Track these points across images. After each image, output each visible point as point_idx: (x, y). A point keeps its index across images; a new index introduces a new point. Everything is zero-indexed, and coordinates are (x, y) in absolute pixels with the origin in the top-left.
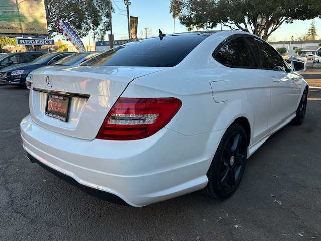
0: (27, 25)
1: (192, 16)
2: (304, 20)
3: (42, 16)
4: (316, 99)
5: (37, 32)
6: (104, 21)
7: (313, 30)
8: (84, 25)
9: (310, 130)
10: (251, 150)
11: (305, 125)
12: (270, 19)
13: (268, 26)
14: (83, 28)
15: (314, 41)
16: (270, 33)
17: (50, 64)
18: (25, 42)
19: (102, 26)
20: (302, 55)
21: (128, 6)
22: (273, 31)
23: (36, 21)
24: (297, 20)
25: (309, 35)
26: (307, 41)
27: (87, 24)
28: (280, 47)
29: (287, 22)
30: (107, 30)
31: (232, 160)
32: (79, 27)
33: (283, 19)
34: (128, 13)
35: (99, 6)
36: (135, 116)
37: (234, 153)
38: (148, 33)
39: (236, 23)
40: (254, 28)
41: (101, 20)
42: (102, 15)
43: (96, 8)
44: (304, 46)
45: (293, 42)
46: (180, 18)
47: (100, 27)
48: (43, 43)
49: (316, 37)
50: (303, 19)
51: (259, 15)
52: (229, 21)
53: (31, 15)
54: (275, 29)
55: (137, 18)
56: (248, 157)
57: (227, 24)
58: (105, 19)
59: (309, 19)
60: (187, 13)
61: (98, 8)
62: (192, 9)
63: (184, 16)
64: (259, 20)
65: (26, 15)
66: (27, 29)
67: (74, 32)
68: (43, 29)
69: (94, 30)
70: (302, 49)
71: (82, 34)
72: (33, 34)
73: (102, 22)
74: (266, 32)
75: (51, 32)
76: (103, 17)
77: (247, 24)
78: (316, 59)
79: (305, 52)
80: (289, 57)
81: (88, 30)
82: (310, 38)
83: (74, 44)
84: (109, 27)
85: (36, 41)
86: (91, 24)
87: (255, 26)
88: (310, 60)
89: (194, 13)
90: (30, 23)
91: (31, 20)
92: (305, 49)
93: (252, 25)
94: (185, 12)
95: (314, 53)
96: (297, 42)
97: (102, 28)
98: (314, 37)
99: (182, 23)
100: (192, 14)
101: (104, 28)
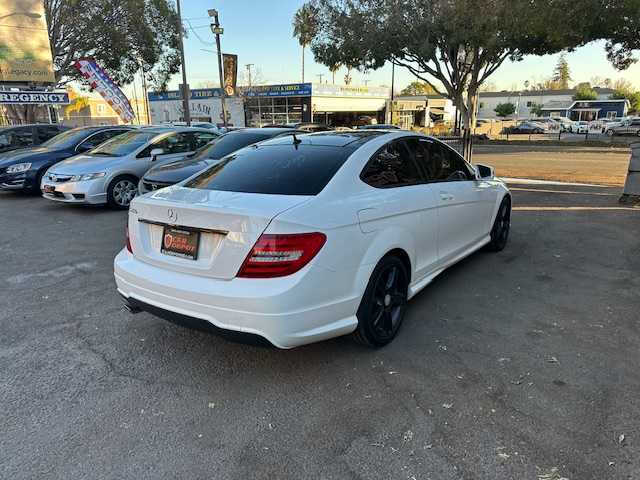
0: (11, 63)
1: (338, 46)
2: (541, 55)
3: (43, 47)
4: (538, 208)
5: (33, 78)
6: (166, 54)
7: (563, 69)
8: (125, 61)
9: (510, 260)
10: (415, 288)
11: (507, 252)
12: (480, 53)
13: (479, 67)
14: (123, 67)
15: (565, 91)
16: (482, 80)
17: (82, 151)
18: (9, 97)
19: (163, 64)
20: (542, 118)
21: (218, 35)
22: (486, 75)
23: (29, 56)
24: (530, 55)
25: (557, 79)
26: (551, 92)
27: (131, 59)
28: (503, 103)
29: (512, 59)
30: (174, 71)
31: (388, 299)
32: (115, 65)
33: (503, 55)
34: (219, 49)
35: (155, 25)
36: (275, 253)
37: (390, 292)
38: (253, 75)
39: (419, 61)
40: (451, 70)
41: (161, 52)
42: (162, 43)
43: (150, 29)
44: (545, 101)
45: (526, 93)
46: (316, 51)
47: (158, 66)
48: (46, 100)
49: (569, 82)
50: (541, 53)
51: (461, 46)
52: (406, 57)
53: (20, 46)
54: (490, 72)
55: (235, 57)
56: (410, 297)
57: (404, 62)
58: (168, 50)
59: (550, 53)
60: (327, 41)
61: (154, 29)
62: (336, 33)
63: (323, 46)
64: (461, 55)
65: (10, 44)
66: (12, 72)
67: (106, 76)
68: (45, 72)
69: (145, 71)
70: (543, 106)
71: (121, 80)
72: (26, 83)
73: (161, 56)
74: (475, 77)
75: (58, 75)
76: (164, 47)
77: (440, 62)
78: (567, 126)
79: (547, 113)
80: (519, 124)
81: (132, 71)
82: (558, 85)
83: (110, 103)
84: (176, 65)
85: (32, 96)
86: (140, 60)
87: (454, 67)
88: (554, 128)
89: (341, 41)
90: (16, 59)
91: (19, 54)
92: (547, 106)
93: (449, 64)
94: (324, 38)
95: (563, 113)
96: (534, 93)
97: (162, 69)
98: (564, 84)
99: (319, 59)
100: (337, 42)
101: (167, 68)
